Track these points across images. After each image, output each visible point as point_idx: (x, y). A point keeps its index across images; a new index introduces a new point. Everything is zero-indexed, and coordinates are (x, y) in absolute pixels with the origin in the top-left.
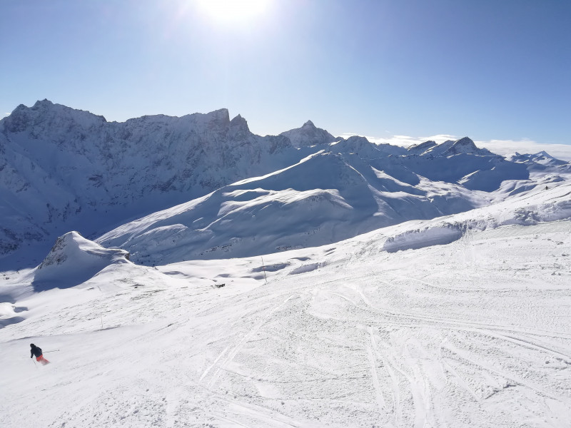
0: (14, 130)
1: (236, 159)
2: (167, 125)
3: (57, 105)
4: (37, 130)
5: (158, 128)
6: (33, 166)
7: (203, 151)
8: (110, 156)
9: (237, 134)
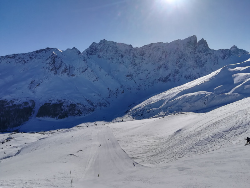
0: (91, 54)
1: (204, 63)
2: (163, 47)
3: (110, 41)
4: (101, 54)
5: (159, 49)
6: (100, 69)
7: (184, 59)
8: (135, 65)
9: (203, 49)
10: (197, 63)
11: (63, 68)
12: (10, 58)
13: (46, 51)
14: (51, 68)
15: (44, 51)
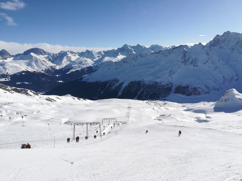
0: (213, 46)
3: (233, 33)
4: (223, 45)
6: (219, 60)
11: (190, 61)
12: (157, 53)
13: (180, 48)
14: (182, 61)
15: (178, 48)
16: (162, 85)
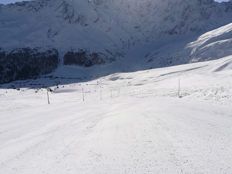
1: (209, 15)
4: (107, 4)
6: (111, 19)
7: (190, 11)
8: (142, 16)
10: (202, 15)
11: (76, 17)
12: (20, 5)
14: (65, 17)
16: (39, 53)
